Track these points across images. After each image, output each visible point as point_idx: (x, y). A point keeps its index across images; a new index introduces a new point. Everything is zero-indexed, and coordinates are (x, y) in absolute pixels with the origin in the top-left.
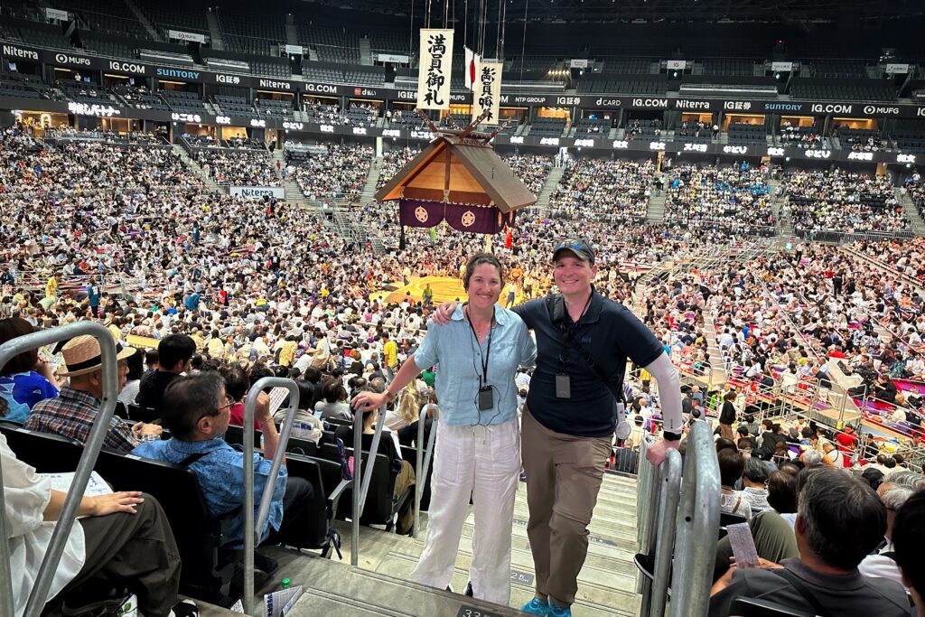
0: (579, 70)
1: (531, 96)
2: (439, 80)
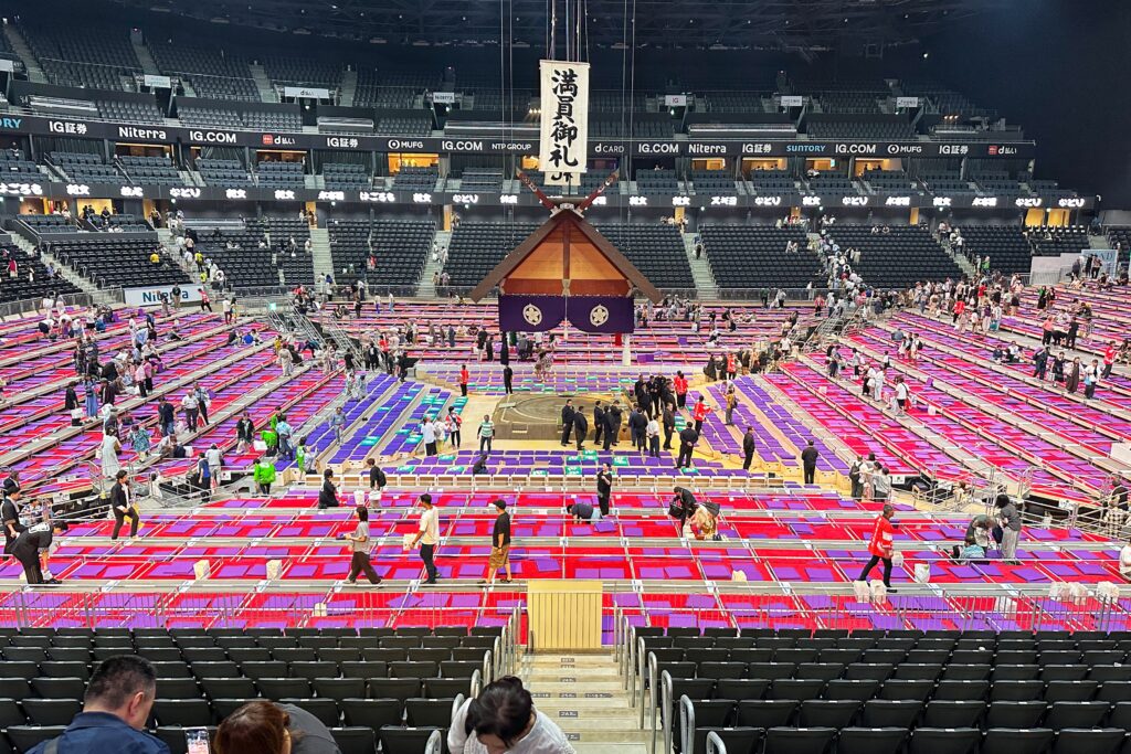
2: (570, 133)
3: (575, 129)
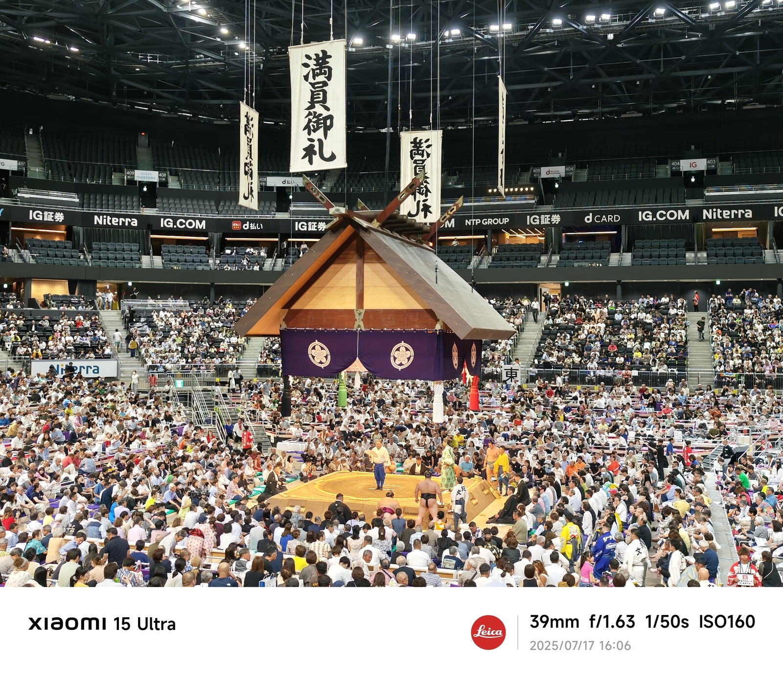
0: (553, 181)
1: (487, 217)
2: (325, 123)
3: (331, 117)
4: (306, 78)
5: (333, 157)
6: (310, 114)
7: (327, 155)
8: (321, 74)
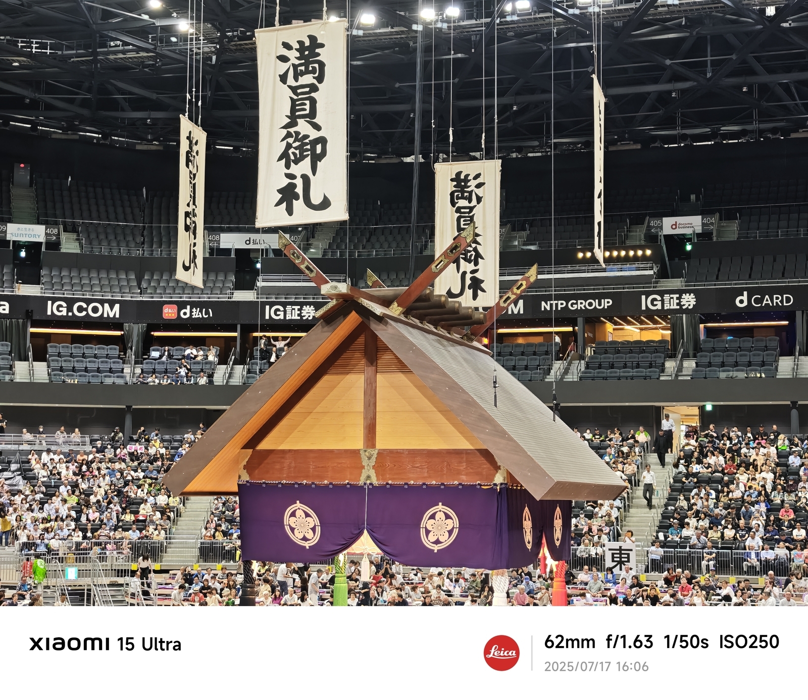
2: (313, 150)
4: (283, 78)
5: (325, 204)
6: (289, 135)
7: (316, 199)
8: (307, 72)
